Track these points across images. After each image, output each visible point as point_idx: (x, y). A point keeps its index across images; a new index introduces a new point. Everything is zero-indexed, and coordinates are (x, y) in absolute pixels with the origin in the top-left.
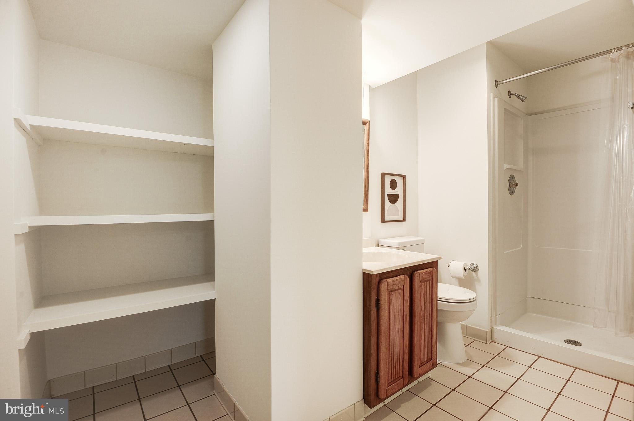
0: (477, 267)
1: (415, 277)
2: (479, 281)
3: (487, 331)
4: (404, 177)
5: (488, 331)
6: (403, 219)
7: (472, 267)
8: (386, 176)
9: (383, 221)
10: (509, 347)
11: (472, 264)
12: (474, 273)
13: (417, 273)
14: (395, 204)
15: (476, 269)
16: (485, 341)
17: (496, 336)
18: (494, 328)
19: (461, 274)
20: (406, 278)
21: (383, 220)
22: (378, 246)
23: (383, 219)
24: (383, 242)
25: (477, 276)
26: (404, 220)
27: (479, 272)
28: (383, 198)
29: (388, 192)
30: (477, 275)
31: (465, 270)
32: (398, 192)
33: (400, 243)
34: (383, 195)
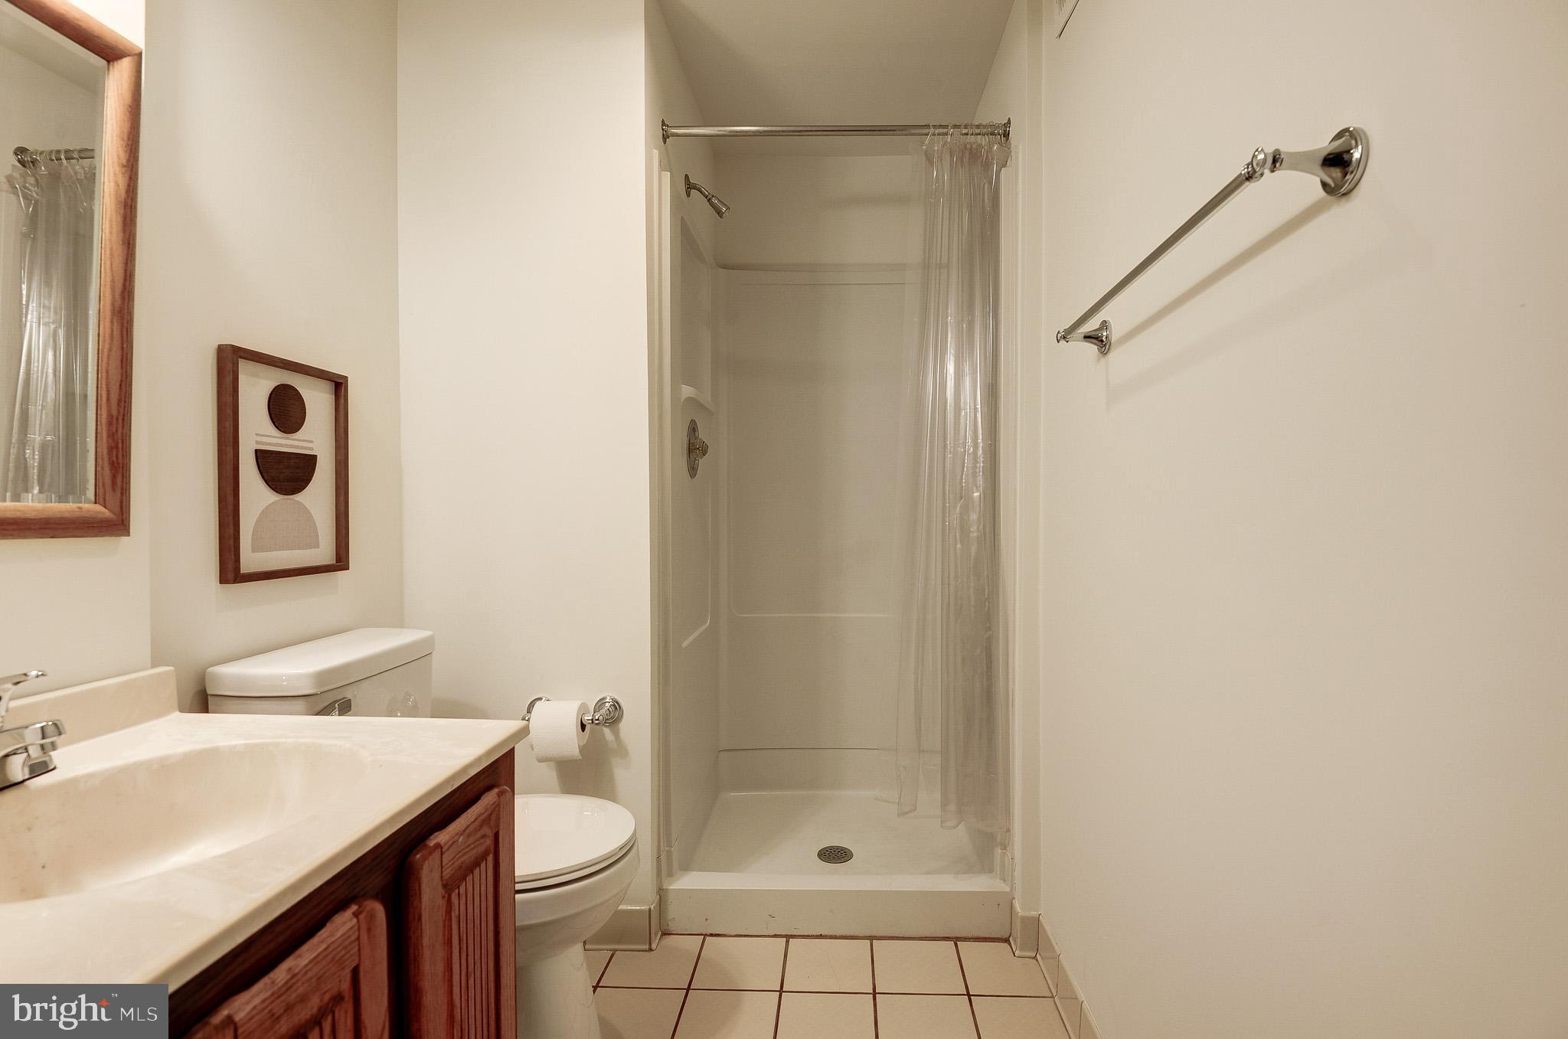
0: (616, 708)
1: (419, 879)
2: (622, 751)
3: (650, 910)
4: (339, 386)
5: (652, 907)
6: (339, 558)
7: (603, 711)
8: (245, 369)
9: (231, 576)
10: (712, 935)
11: (601, 703)
12: (607, 731)
13: (430, 853)
14: (299, 497)
15: (613, 715)
16: (645, 944)
17: (675, 913)
18: (667, 890)
19: (570, 742)
20: (372, 916)
21: (231, 571)
22: (203, 700)
23: (230, 566)
24: (232, 674)
25: (616, 738)
26: (341, 561)
27: (623, 725)
28: (229, 467)
29: (259, 439)
30: (616, 734)
31: (583, 727)
32: (310, 445)
33: (322, 676)
34: (230, 450)
